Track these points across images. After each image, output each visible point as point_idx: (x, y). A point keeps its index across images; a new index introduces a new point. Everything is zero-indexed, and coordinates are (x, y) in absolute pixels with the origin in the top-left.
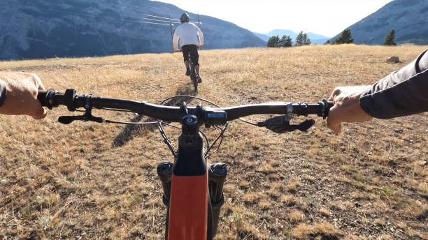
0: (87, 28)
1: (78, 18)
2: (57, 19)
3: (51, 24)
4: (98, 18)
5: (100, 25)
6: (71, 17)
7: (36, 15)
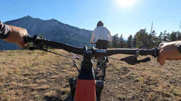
0: (69, 39)
1: (67, 36)
2: (60, 36)
3: (59, 38)
4: (73, 36)
5: (73, 38)
6: (65, 36)
7: (55, 35)
